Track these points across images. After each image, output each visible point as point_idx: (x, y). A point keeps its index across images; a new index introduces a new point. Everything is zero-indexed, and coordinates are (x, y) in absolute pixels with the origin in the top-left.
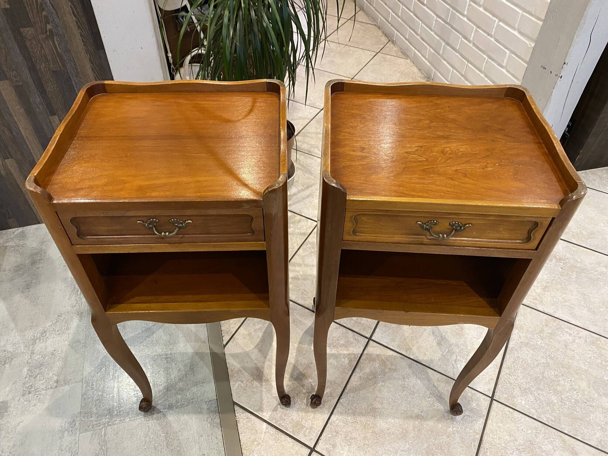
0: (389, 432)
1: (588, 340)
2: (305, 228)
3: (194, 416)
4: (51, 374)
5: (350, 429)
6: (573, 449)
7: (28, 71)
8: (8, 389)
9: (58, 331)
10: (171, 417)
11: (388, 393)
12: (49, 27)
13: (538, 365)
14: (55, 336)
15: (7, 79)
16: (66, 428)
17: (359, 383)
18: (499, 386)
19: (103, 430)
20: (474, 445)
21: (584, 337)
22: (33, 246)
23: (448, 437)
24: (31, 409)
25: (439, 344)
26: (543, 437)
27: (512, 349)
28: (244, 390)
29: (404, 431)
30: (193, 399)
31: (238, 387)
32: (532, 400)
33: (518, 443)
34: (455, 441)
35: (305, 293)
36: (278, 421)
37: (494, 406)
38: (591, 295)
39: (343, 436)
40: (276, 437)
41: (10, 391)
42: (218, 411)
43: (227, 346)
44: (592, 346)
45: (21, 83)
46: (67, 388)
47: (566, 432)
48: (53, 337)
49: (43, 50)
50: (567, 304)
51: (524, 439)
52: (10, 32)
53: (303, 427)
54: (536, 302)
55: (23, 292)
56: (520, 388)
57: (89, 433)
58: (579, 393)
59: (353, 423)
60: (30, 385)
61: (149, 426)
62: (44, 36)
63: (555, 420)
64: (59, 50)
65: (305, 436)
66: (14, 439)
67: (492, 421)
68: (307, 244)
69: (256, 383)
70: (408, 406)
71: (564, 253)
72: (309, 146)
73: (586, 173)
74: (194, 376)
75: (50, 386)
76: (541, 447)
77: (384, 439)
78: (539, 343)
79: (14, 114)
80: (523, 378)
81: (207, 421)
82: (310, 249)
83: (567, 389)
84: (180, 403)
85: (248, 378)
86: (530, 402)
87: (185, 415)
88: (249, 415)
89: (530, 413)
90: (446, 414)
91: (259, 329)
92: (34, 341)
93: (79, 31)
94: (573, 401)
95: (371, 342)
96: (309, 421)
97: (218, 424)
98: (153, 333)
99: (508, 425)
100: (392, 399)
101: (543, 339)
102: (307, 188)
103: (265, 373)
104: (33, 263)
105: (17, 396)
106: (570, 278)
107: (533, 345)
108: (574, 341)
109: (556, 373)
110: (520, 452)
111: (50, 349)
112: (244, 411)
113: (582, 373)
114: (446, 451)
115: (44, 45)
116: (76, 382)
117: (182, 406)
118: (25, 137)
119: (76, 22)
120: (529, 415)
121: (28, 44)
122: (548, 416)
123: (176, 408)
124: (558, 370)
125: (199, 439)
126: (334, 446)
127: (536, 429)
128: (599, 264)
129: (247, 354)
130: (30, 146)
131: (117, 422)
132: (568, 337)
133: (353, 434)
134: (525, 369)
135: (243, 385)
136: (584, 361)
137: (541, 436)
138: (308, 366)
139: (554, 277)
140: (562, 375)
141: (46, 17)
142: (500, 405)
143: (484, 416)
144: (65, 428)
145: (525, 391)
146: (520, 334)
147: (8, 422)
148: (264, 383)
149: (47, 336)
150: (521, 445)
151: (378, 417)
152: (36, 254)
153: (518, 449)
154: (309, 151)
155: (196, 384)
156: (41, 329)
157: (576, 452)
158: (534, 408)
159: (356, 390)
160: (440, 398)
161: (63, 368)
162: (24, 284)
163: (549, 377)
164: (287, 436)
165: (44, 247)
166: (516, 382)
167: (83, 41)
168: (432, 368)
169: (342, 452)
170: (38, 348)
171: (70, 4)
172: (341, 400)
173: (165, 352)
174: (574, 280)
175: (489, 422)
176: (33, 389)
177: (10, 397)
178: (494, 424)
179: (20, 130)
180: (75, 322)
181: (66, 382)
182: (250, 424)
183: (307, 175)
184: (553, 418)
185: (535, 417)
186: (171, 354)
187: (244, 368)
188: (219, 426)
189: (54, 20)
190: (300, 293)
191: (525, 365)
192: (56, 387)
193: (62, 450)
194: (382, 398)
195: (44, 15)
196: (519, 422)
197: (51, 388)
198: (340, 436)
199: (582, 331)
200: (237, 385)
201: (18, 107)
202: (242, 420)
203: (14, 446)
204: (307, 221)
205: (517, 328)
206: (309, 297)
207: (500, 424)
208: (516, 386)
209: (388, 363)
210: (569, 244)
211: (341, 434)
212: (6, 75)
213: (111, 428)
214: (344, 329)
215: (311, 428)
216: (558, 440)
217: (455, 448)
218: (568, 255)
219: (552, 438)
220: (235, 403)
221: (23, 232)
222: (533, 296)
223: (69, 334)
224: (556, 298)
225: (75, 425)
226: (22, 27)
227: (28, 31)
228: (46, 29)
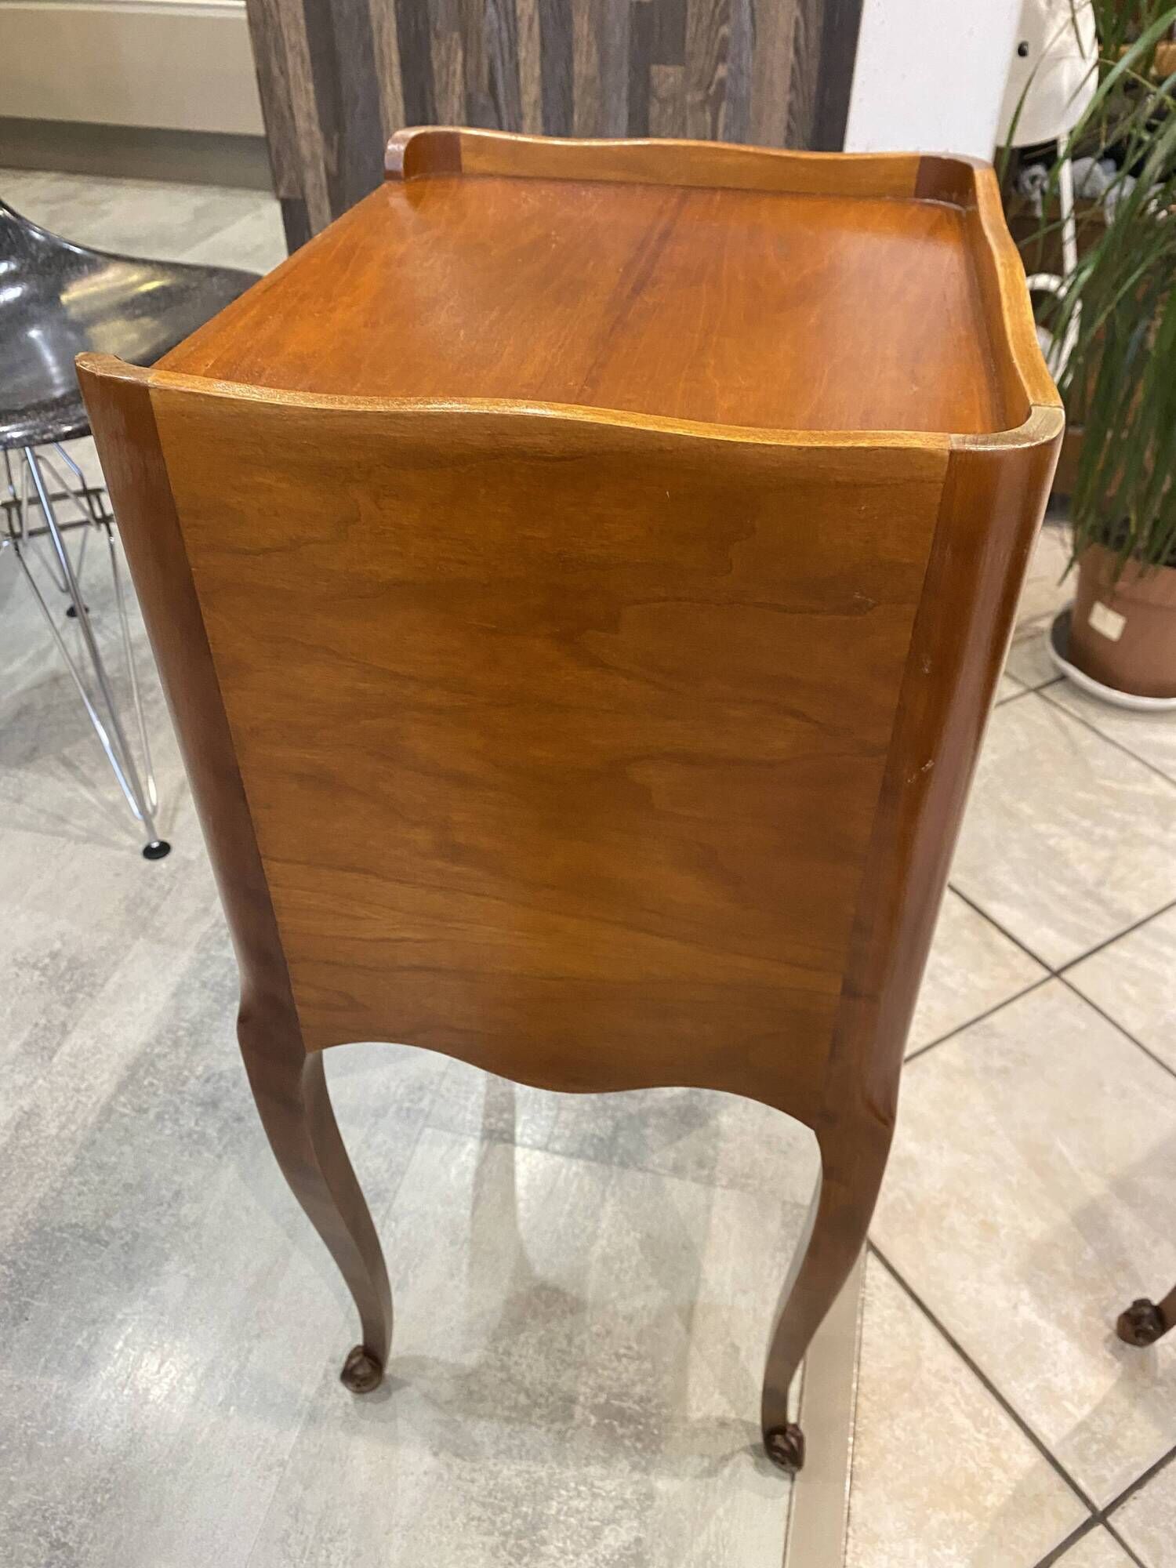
3: (738, 1225)
12: (722, 71)
16: (398, 1097)
19: (485, 1145)
28: (910, 1222)
30: (748, 1177)
31: (891, 1205)
36: (997, 1365)
40: (980, 1412)
52: (625, 70)
57: (448, 1134)
61: (604, 1190)
62: (699, 96)
65: (1082, 1459)
69: (952, 1220)
81: (773, 1258)
84: (706, 1171)
85: (930, 1194)
88: (910, 1302)
93: (788, 98)
112: (892, 1281)
115: (689, 122)
119: (794, 68)
121: (655, 109)
123: (694, 1179)
131: (526, 1140)
135: (909, 1207)
141: (725, 41)
144: (395, 1094)
164: (1017, 1428)
167: (788, 127)
171: (797, 13)
182: (901, 1328)
189: (739, 55)
195: (723, 35)
202: (880, 1304)
213: (505, 1149)
215: (1110, 1444)
220: (871, 1247)
225: (420, 1099)
226: (658, 63)
227: (667, 76)
228: (712, 77)
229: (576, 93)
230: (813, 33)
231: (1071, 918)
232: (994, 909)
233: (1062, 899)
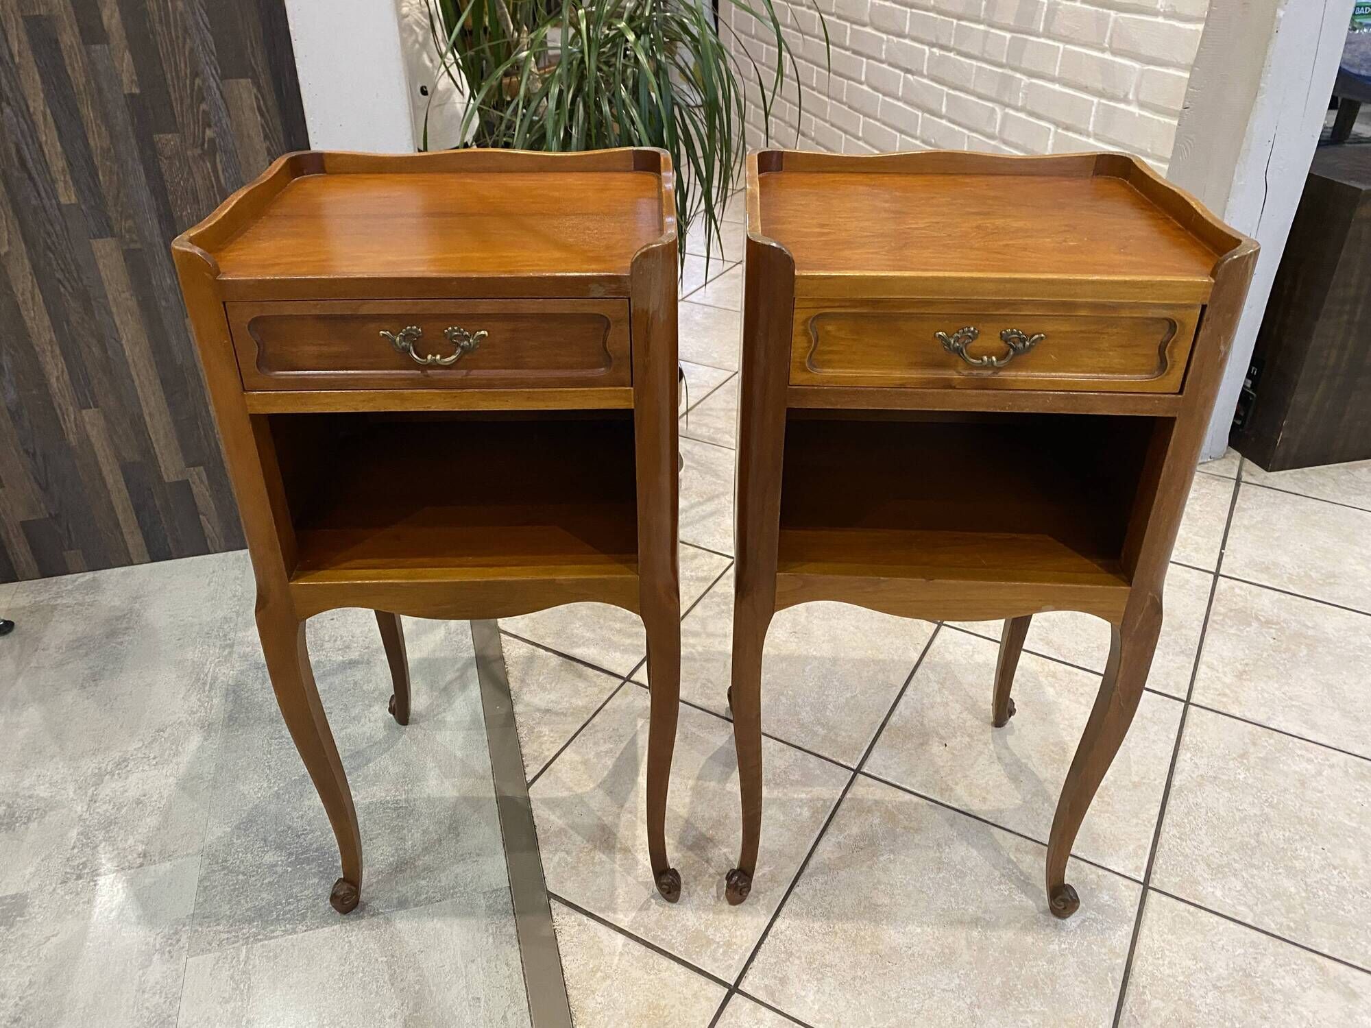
0: (910, 952)
1: (1350, 771)
2: (705, 568)
3: (457, 921)
4: (131, 841)
5: (820, 946)
6: (1346, 984)
7: (156, 222)
8: (31, 869)
9: (154, 758)
10: (404, 925)
11: (905, 874)
12: (209, 133)
13: (1243, 820)
14: (146, 768)
15: (113, 236)
16: (158, 946)
17: (836, 855)
18: (1159, 862)
19: (244, 951)
20: (1114, 979)
21: (1342, 764)
22: (113, 604)
23: (1050, 962)
24: (79, 909)
25: (1014, 779)
26: (1274, 962)
27: (1181, 789)
28: (573, 868)
29: (947, 951)
30: (454, 888)
31: (559, 863)
32: (1238, 888)
33: (1215, 974)
34: (1067, 971)
35: (710, 685)
36: (651, 930)
37: (1151, 900)
38: (1345, 687)
39: (803, 960)
40: (647, 963)
41: (33, 875)
42: (511, 912)
43: (535, 785)
44: (1360, 782)
45: (138, 246)
46: (167, 865)
47: (1325, 951)
48: (143, 770)
49: (191, 180)
50: (1294, 703)
51: (1227, 965)
52: (133, 141)
53: (710, 942)
54: (1225, 700)
55: (83, 687)
56: (1209, 866)
57: (211, 955)
58: (1344, 874)
59: (826, 934)
60: (81, 861)
61: (350, 942)
62: (199, 151)
63: (1296, 928)
64: (223, 181)
65: (715, 960)
66: (34, 969)
67: (1150, 929)
68: (712, 598)
69: (599, 856)
70: (953, 900)
71: (1275, 611)
72: (712, 431)
73: (1303, 473)
74: (458, 841)
75: (127, 864)
76: (1269, 983)
77: (901, 966)
78: (1241, 777)
79: (114, 310)
80: (1212, 845)
81: (487, 931)
82: (718, 606)
83: (1316, 867)
84: (424, 896)
85: (582, 845)
86: (1235, 894)
87: (435, 921)
88: (585, 918)
89: (1236, 914)
90: (1041, 916)
91: (607, 752)
92: (99, 778)
93: (265, 145)
94: (1333, 888)
95: (860, 776)
96: (725, 931)
97: (511, 937)
98: (369, 761)
99: (1188, 939)
100: (915, 886)
101: (1248, 770)
102: (710, 499)
103: (619, 835)
104: (112, 634)
105: (51, 884)
106: (1294, 655)
107: (1229, 780)
108: (1320, 773)
109: (1287, 834)
110: (1224, 992)
111: (133, 793)
112: (572, 911)
113: (1347, 833)
114: (1048, 991)
115: (195, 170)
116: (187, 855)
117: (430, 901)
118: (130, 361)
119: (262, 126)
120: (1237, 918)
121: (164, 164)
122: (1279, 920)
123: (416, 905)
124: (1292, 830)
125: (466, 967)
126: (783, 981)
127: (1253, 944)
128: (1356, 630)
129: (580, 800)
130: (137, 383)
131: (278, 933)
132: (1305, 764)
133: (827, 957)
134: (1214, 827)
135: (569, 859)
136: (1348, 812)
137: (1268, 961)
138: (718, 823)
139: (1258, 655)
140: (1302, 839)
141: (206, 113)
142: (1164, 898)
143: (1130, 920)
144: (154, 946)
145: (1218, 871)
146: (1196, 760)
147: (23, 935)
148: (618, 856)
149: (128, 769)
150: (1223, 979)
151: (884, 922)
152: (118, 619)
153: (1215, 987)
154: (714, 439)
155: (462, 859)
156: (116, 755)
157: (1352, 990)
158: (1245, 904)
159: (829, 868)
160: (1024, 883)
161: (159, 829)
162: (86, 672)
163: (1272, 842)
164: (672, 962)
165: (137, 605)
166: (1197, 852)
168: (1002, 825)
169: (803, 993)
170: (108, 791)
171: (255, 90)
172: (796, 890)
173: (395, 796)
174: (1304, 660)
175: (1144, 931)
176: (87, 871)
177: (34, 885)
178: (1156, 936)
179: (122, 345)
180: (195, 741)
181: (165, 856)
182: (585, 937)
183: (708, 478)
184: (1292, 924)
185: (1248, 921)
186: (407, 800)
187: (573, 827)
188: (515, 942)
189: (220, 120)
190: (699, 685)
191: (1214, 819)
192: (141, 865)
193: (143, 992)
194: (892, 885)
195: (203, 111)
196: (1213, 932)
197: (130, 868)
198: (797, 962)
199: (1333, 755)
200: (556, 859)
201: (127, 295)
202: (566, 928)
203: (31, 984)
204: (711, 557)
205: (1188, 749)
206: (718, 694)
207: (1170, 937)
208: (1197, 861)
209: (901, 817)
210: (1283, 596)
211: (799, 958)
212: (111, 229)
213: (262, 946)
214: (799, 753)
215: (729, 944)
216: (1308, 968)
217: (1067, 985)
218: (1284, 615)
219: (1295, 964)
220: (552, 896)
221: (94, 580)
222: (1216, 689)
223: (178, 764)
224: (1268, 693)
225: (179, 940)
226: (158, 133)
227: (168, 141)
228: (204, 139)
229: (97, 161)
230: (270, 103)
231: (628, 641)
232: (577, 652)
233: (619, 631)
